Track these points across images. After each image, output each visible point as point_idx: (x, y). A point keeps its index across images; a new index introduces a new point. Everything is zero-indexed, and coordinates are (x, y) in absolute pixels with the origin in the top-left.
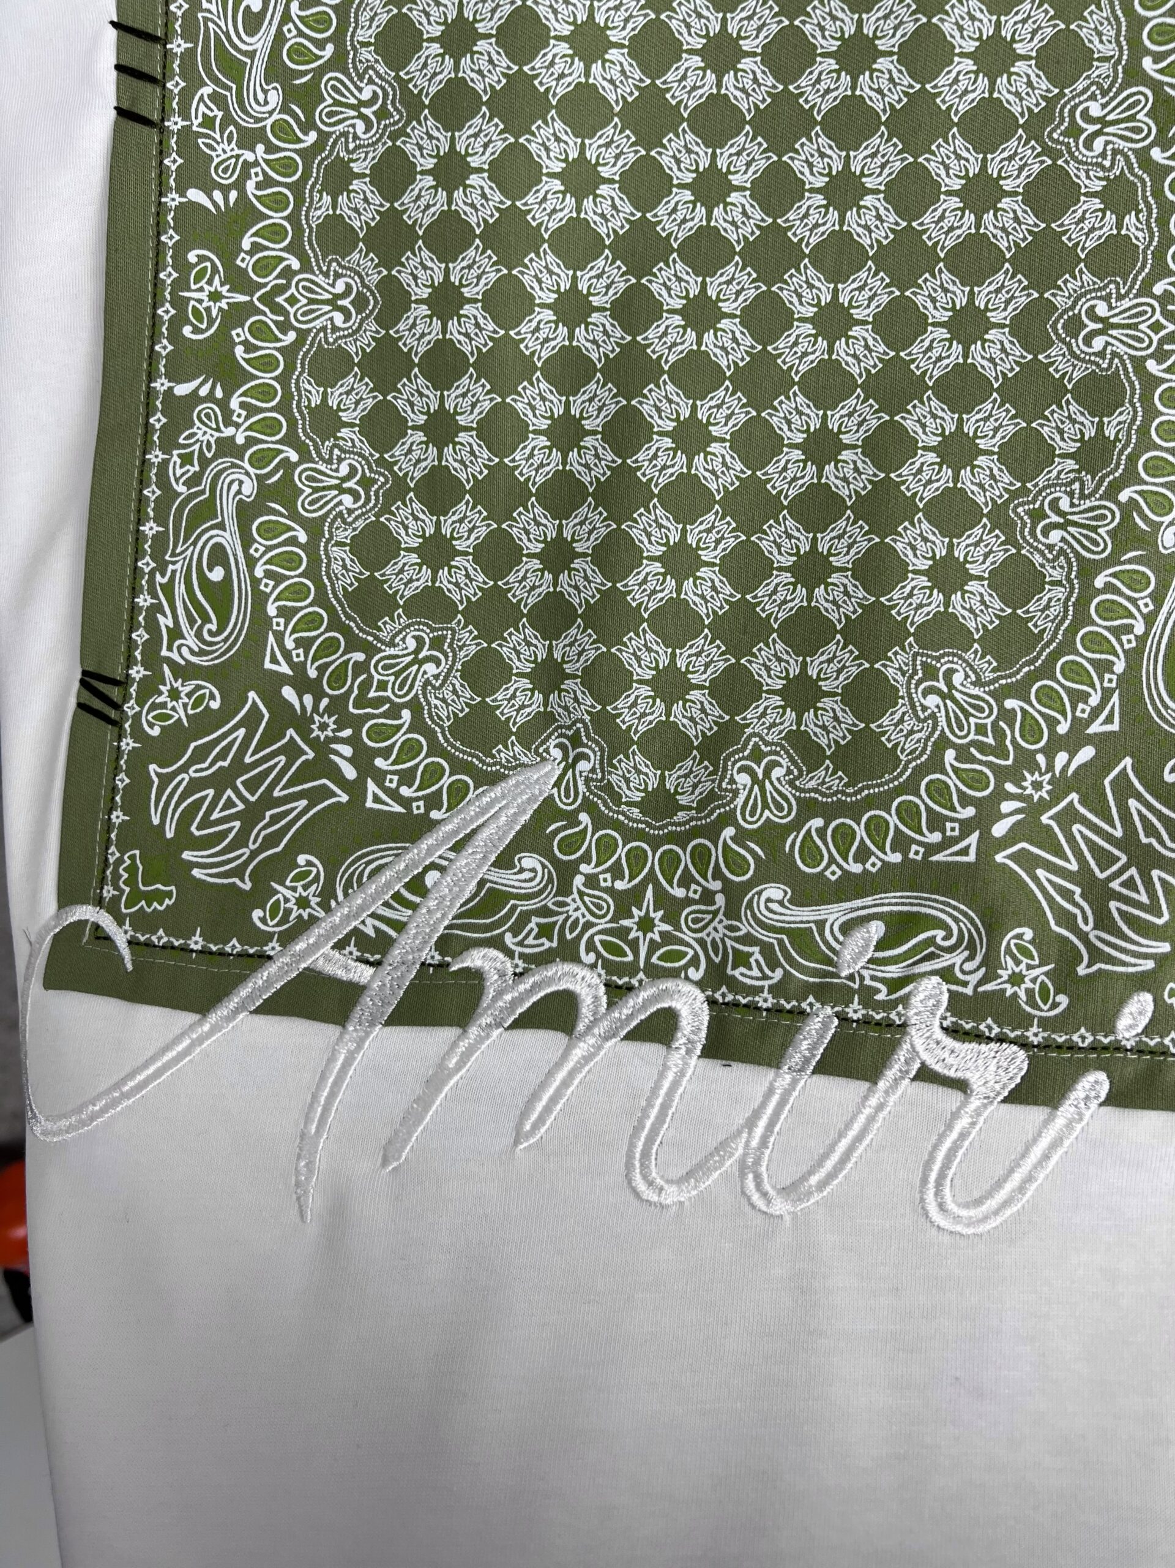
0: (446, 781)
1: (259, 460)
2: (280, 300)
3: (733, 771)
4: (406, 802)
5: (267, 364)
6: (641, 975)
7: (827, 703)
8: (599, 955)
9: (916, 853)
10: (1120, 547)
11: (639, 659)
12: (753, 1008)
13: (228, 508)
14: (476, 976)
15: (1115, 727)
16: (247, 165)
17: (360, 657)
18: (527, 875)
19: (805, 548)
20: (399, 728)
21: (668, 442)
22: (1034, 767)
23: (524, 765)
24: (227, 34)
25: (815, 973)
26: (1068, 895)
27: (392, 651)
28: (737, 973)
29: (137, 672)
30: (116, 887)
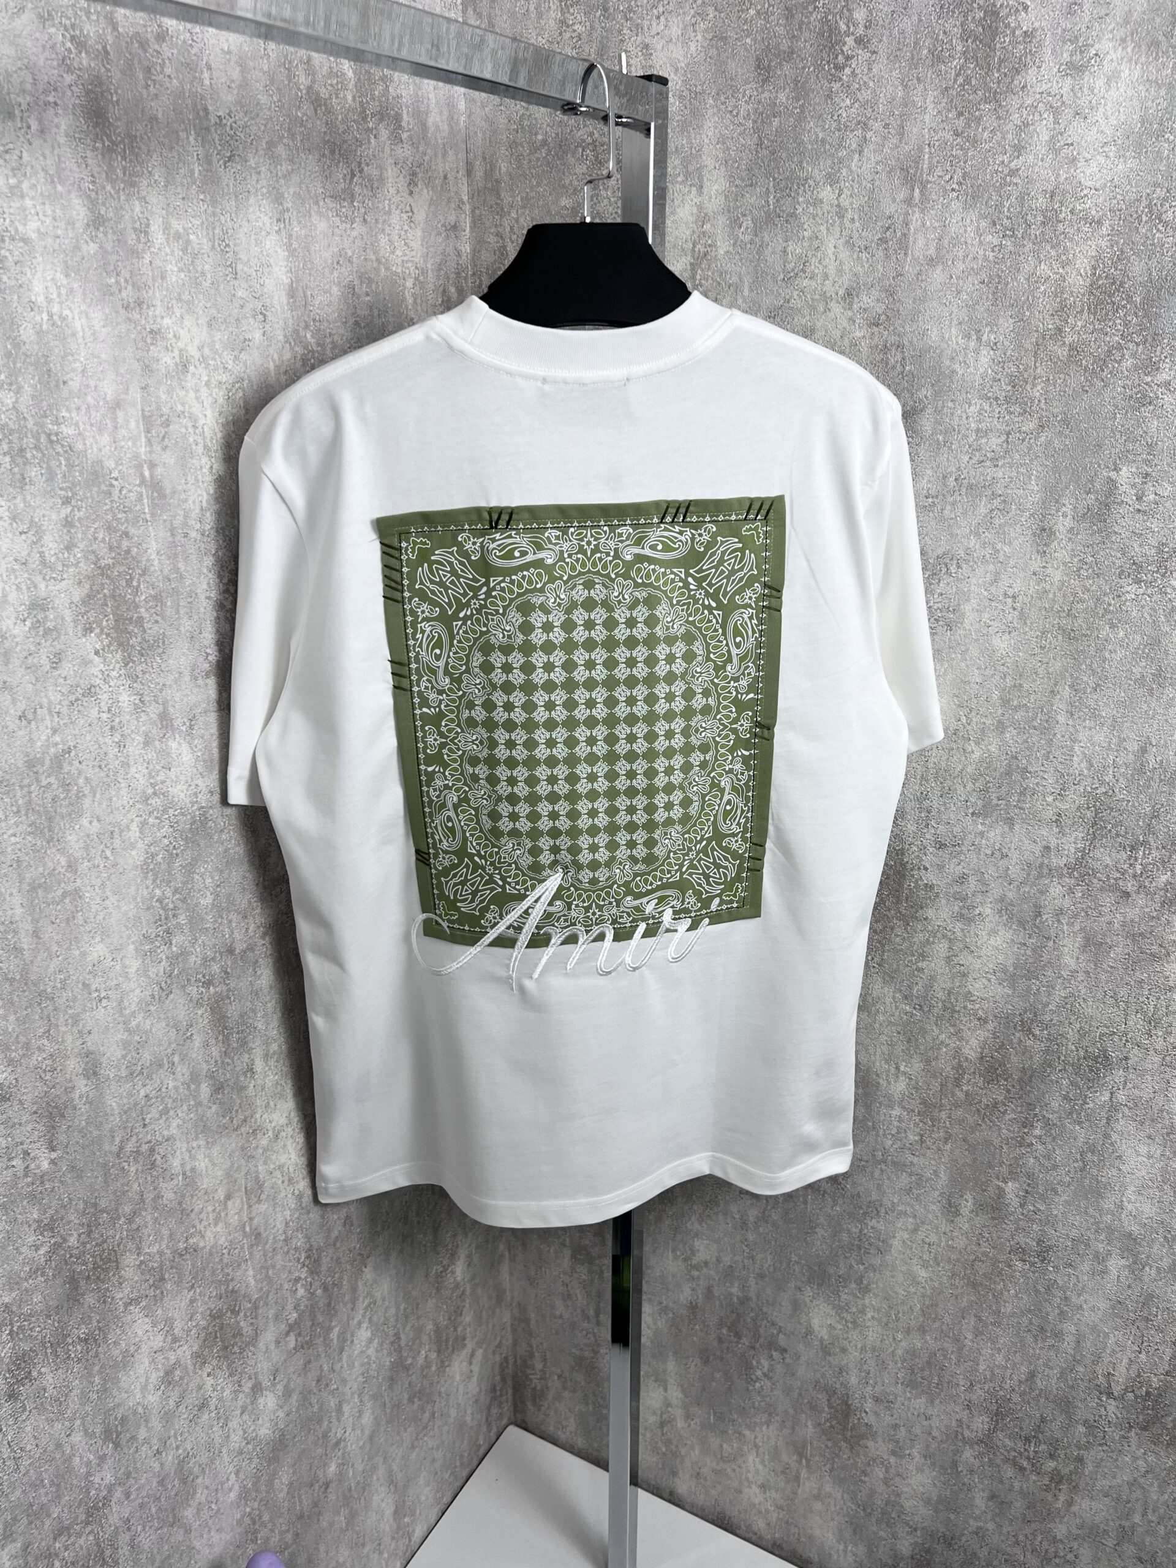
0: (529, 883)
1: (457, 791)
2: (456, 741)
3: (614, 869)
4: (519, 890)
5: (455, 761)
6: (594, 926)
7: (639, 846)
8: (582, 923)
9: (664, 880)
11: (583, 843)
12: (625, 927)
14: (548, 934)
15: (711, 835)
16: (441, 700)
17: (497, 849)
18: (558, 906)
19: (629, 804)
20: (512, 869)
24: (429, 661)
27: (506, 847)
28: (620, 920)
29: (432, 851)
30: (440, 910)
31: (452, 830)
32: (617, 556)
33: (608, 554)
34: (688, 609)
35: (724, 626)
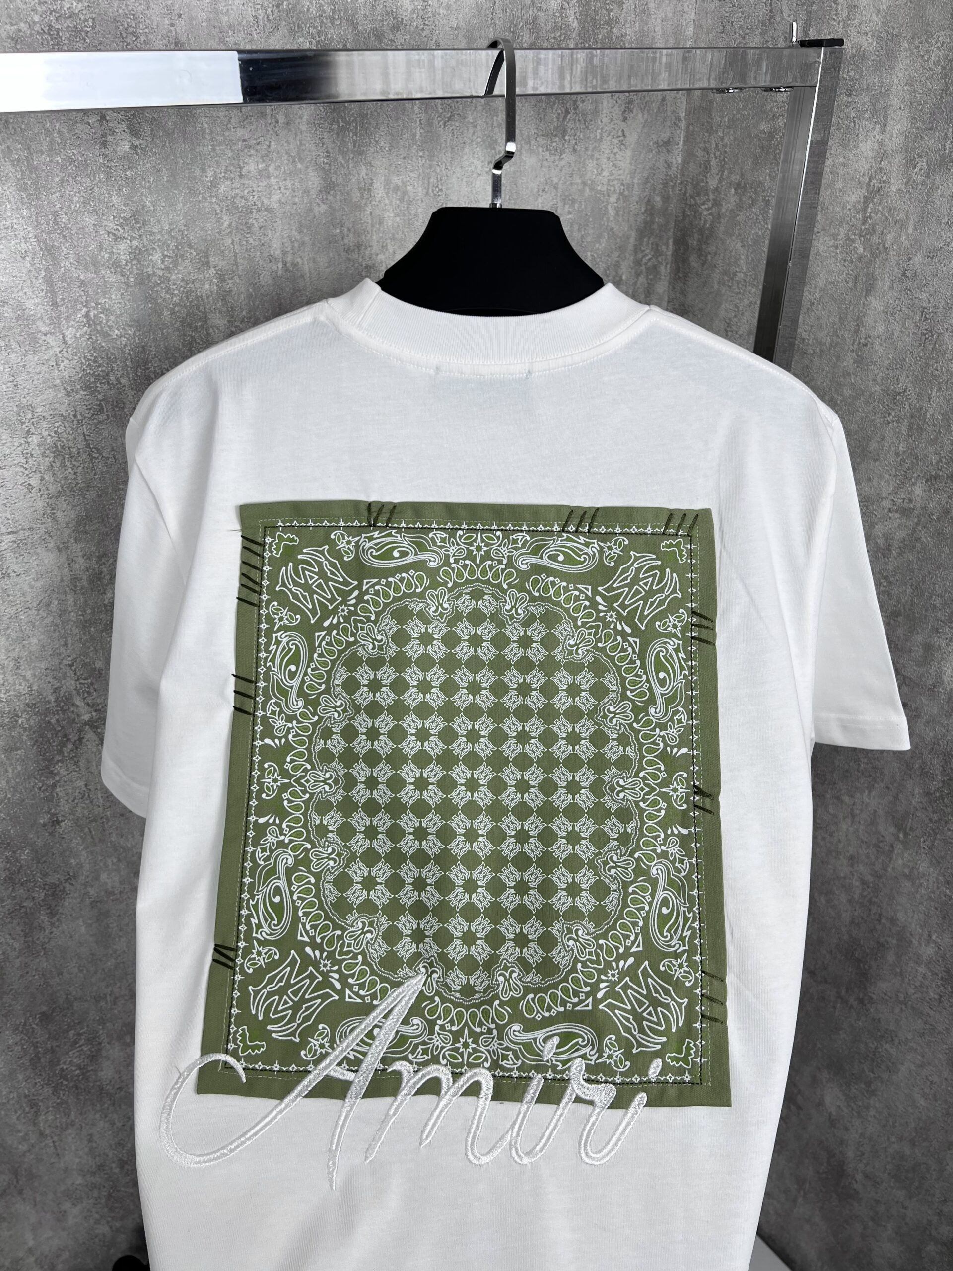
0: (378, 987)
1: (294, 849)
2: (302, 781)
3: (497, 976)
4: (362, 998)
5: (297, 808)
6: (465, 1067)
7: (531, 945)
8: (448, 1061)
9: (569, 1007)
10: (637, 877)
11: (456, 929)
12: (511, 1077)
13: (282, 870)
14: (398, 1074)
15: (641, 949)
16: (289, 729)
17: (339, 932)
18: (415, 1027)
19: (518, 879)
20: (357, 963)
21: (463, 838)
22: (612, 968)
23: (410, 977)
24: (282, 680)
25: (534, 1060)
26: (627, 1020)
27: (352, 929)
28: (503, 1063)
29: (242, 944)
30: (236, 1044)
31: (279, 908)
32: (510, 564)
33: (500, 562)
34: (596, 633)
35: (642, 657)
